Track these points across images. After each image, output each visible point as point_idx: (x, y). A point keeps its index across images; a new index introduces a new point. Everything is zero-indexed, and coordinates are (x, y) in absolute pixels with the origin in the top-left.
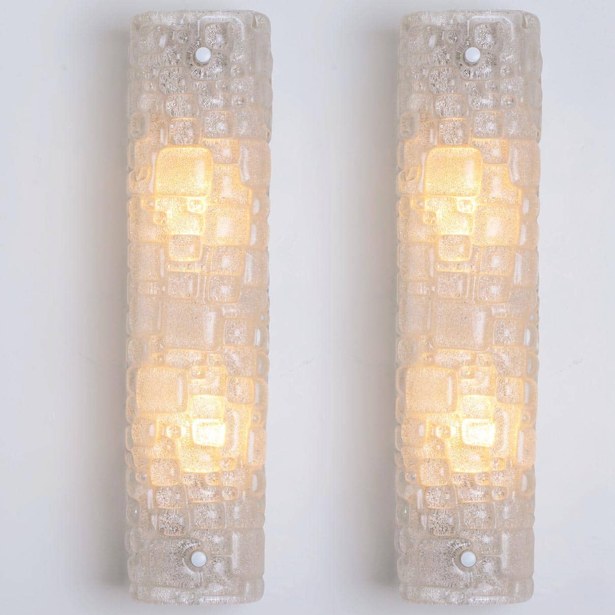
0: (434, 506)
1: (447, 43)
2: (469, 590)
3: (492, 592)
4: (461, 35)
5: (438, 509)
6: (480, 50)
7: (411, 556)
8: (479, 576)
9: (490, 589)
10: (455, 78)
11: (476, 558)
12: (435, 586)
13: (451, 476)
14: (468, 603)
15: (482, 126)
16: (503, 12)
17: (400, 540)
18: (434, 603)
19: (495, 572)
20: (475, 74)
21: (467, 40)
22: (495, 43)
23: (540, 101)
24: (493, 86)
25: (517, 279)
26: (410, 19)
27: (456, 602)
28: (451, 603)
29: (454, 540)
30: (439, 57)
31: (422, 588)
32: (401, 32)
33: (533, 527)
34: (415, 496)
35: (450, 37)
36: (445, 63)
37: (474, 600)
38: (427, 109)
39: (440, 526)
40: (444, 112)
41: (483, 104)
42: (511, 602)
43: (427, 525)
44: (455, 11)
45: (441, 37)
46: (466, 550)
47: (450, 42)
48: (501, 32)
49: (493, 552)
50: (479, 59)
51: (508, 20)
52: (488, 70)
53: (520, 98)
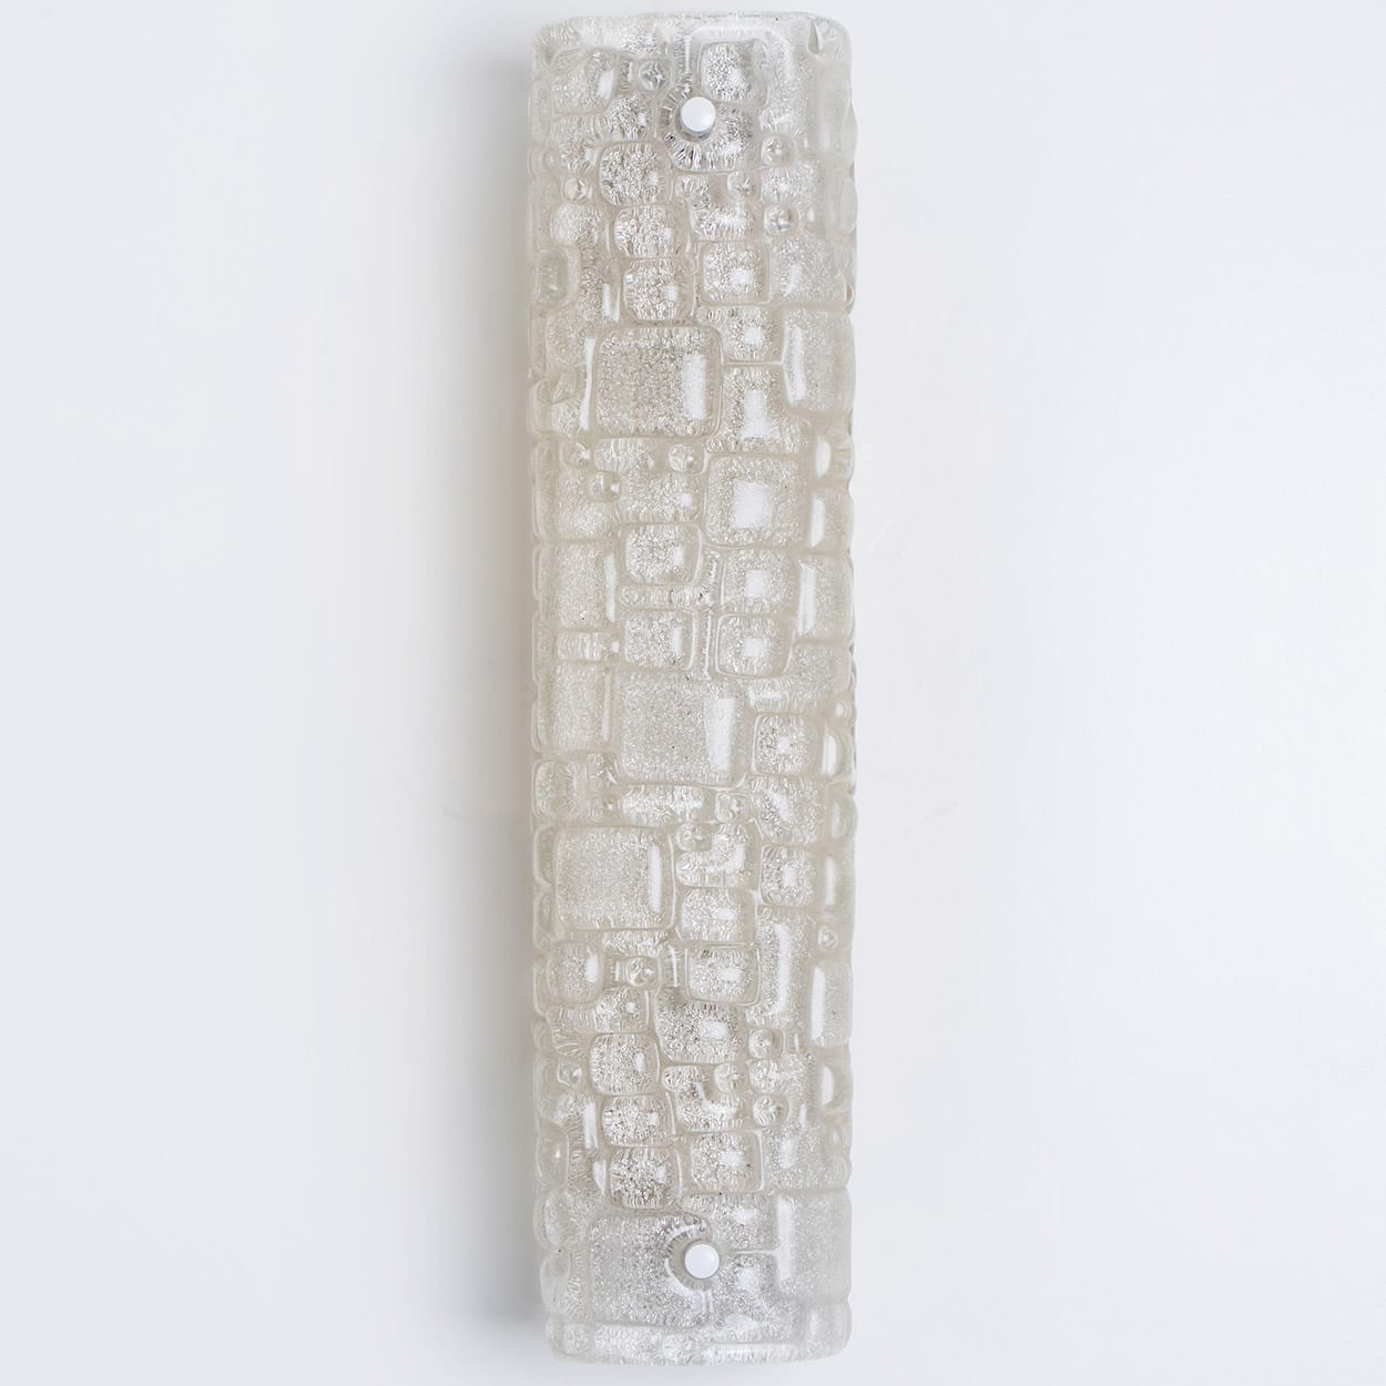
0: (622, 1140)
1: (639, 88)
2: (706, 1331)
3: (756, 1336)
4: (672, 69)
5: (632, 1149)
6: (716, 104)
7: (571, 1255)
8: (728, 1300)
9: (752, 1328)
10: (659, 167)
11: (720, 1256)
12: (626, 1322)
13: (661, 1071)
14: (702, 1362)
15: (722, 277)
16: (768, 15)
17: (547, 1219)
18: (624, 1359)
19: (762, 1289)
20: (704, 157)
21: (684, 81)
22: (749, 88)
23: (852, 219)
24: (746, 186)
25: (805, 623)
26: (554, 35)
27: (676, 1360)
28: (664, 1361)
29: (669, 1217)
30: (623, 120)
31: (598, 1329)
32: (534, 66)
33: (848, 1187)
34: (580, 1118)
35: (646, 75)
36: (635, 136)
37: (716, 1353)
38: (596, 238)
39: (636, 1187)
40: (635, 246)
41: (724, 226)
42: (800, 1357)
43: (608, 1185)
44: (656, 16)
45: (625, 75)
46: (697, 1240)
47: (646, 86)
48: (763, 63)
49: (759, 1243)
50: (714, 125)
51: (779, 36)
52: (734, 148)
53: (806, 212)
